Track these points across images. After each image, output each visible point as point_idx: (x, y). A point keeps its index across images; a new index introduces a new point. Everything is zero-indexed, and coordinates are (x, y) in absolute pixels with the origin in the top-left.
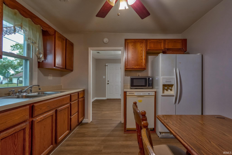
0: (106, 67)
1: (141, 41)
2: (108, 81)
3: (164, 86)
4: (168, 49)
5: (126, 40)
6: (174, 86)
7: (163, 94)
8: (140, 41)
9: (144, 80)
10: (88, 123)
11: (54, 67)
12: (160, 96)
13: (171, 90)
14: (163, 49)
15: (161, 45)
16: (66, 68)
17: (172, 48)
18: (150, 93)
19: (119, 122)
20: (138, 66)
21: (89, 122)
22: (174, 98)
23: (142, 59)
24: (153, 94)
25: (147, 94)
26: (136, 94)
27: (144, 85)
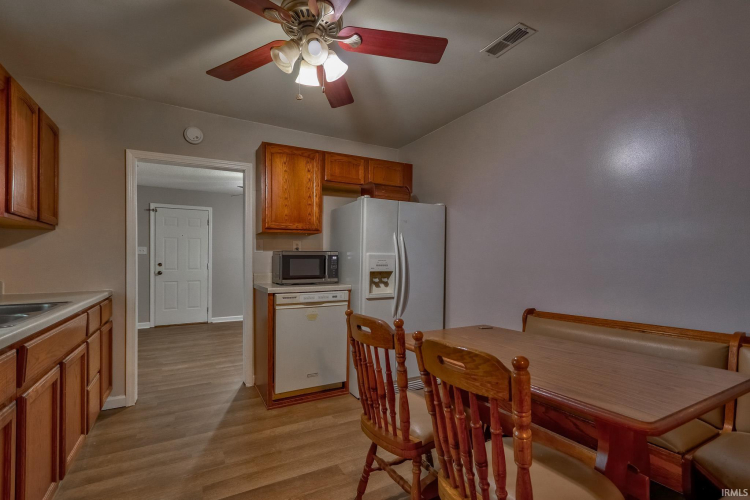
0: (152, 213)
1: (310, 154)
2: (160, 265)
3: (373, 274)
4: (378, 186)
5: (265, 146)
6: (393, 274)
7: (371, 296)
8: (306, 154)
9: (317, 261)
10: (124, 408)
11: (6, 215)
12: (364, 300)
13: (386, 284)
14: (362, 182)
15: (358, 171)
16: (38, 219)
17: (382, 182)
18: (338, 294)
19: (237, 386)
20: (299, 222)
21: (131, 403)
22: (394, 302)
23: (311, 205)
24: (344, 296)
25: (329, 296)
26: (302, 298)
27: (318, 273)
